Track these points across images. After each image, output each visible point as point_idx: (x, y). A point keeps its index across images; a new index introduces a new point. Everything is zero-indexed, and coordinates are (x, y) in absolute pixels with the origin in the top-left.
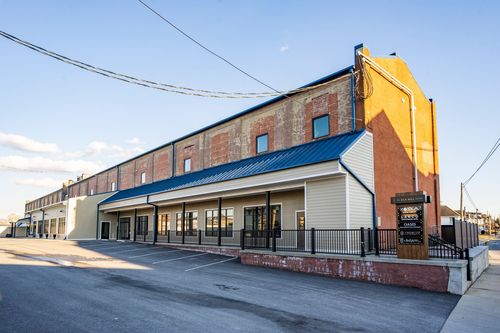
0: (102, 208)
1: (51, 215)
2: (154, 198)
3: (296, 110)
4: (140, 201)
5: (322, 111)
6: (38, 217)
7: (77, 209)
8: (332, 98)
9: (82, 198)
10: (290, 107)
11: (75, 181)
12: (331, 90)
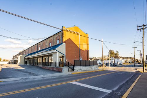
0: (25, 58)
1: (16, 59)
2: (33, 56)
3: (55, 38)
4: (30, 56)
5: (58, 38)
6: (14, 60)
7: (20, 58)
8: (59, 36)
9: (21, 56)
10: (54, 37)
11: (22, 51)
12: (59, 35)
